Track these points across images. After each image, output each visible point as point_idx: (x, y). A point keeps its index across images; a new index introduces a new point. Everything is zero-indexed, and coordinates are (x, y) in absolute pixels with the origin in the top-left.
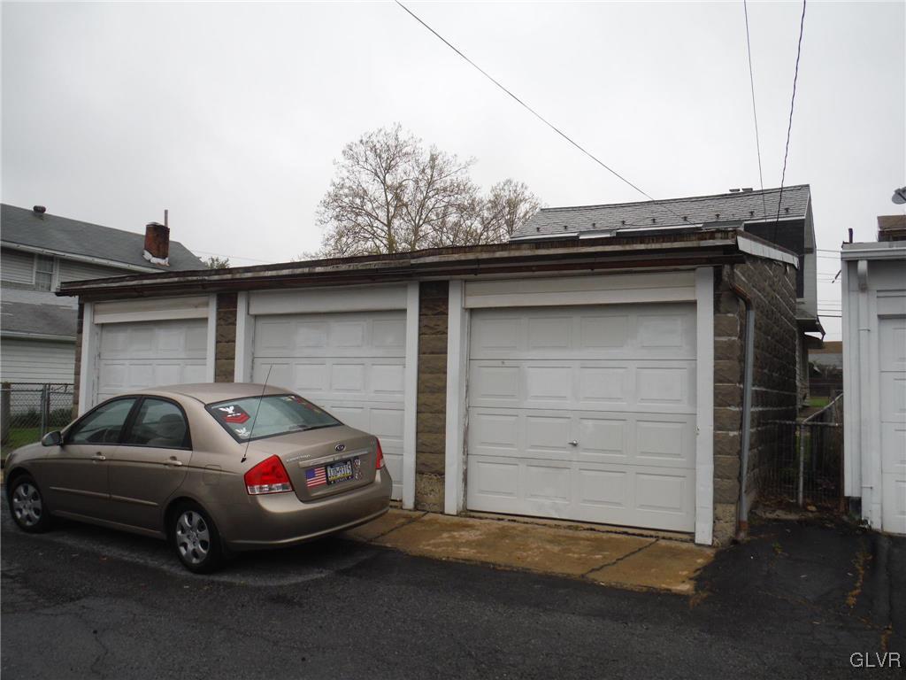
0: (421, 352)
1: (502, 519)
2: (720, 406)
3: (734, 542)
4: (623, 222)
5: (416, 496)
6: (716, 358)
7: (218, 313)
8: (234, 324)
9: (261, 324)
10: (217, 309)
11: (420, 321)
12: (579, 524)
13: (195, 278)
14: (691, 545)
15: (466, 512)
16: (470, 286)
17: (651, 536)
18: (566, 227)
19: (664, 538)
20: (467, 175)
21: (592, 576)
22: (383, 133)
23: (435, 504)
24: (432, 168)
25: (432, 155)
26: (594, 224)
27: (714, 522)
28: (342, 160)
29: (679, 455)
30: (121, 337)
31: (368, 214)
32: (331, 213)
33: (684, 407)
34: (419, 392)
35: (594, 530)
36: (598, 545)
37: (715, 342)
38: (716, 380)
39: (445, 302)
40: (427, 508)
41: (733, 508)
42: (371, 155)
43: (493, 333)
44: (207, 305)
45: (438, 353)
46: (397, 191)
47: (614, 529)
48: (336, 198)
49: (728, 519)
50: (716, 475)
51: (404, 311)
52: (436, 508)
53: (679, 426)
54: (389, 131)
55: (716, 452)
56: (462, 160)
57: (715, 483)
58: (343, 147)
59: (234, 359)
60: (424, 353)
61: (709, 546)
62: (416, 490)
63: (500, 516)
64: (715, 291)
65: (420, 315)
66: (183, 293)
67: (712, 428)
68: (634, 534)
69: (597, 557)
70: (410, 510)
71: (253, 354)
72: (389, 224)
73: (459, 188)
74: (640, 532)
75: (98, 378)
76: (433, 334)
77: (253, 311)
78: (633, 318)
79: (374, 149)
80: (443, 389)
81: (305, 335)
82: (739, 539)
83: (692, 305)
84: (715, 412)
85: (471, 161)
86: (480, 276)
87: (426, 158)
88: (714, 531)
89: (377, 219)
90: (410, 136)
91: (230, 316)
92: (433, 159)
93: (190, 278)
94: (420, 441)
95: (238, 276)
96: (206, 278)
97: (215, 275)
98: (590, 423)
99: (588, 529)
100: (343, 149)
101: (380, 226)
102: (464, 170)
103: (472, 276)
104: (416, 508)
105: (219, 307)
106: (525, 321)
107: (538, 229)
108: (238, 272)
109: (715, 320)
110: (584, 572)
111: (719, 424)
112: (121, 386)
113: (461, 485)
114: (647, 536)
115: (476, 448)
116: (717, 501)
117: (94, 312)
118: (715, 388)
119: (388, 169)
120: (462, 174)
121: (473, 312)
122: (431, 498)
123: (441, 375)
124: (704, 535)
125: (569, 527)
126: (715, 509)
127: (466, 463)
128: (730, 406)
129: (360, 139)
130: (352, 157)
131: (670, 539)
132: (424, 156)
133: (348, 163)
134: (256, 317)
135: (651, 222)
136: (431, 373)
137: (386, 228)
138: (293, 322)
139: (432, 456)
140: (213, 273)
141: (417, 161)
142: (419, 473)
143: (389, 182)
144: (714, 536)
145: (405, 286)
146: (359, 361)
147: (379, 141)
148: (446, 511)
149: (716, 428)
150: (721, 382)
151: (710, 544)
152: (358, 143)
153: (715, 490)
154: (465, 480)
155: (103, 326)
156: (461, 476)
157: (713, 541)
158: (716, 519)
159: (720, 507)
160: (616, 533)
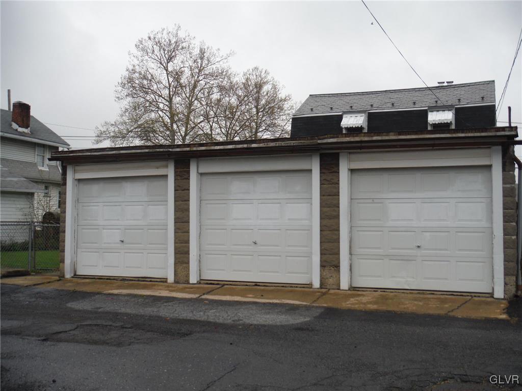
0: (322, 195)
1: (377, 291)
2: (507, 222)
3: (516, 296)
4: (372, 105)
5: (321, 281)
6: (504, 196)
7: (175, 172)
8: (188, 178)
9: (205, 178)
10: (175, 169)
11: (321, 176)
12: (424, 292)
13: (162, 150)
14: (492, 299)
15: (352, 288)
16: (353, 156)
17: (468, 296)
18: (331, 108)
19: (475, 296)
20: (227, 64)
21: (451, 314)
22: (165, 32)
23: (333, 284)
24: (202, 58)
25: (201, 50)
26: (351, 107)
27: (504, 286)
28: (134, 51)
29: (482, 251)
30: (95, 188)
31: (154, 93)
32: (125, 92)
33: (484, 224)
34: (321, 218)
35: (433, 294)
36: (443, 301)
37: (503, 188)
38: (504, 208)
39: (338, 165)
40: (328, 287)
41: (514, 278)
42: (156, 48)
43: (367, 183)
44: (167, 167)
45: (334, 195)
46: (177, 75)
47: (445, 293)
48: (131, 80)
49: (512, 284)
50: (505, 261)
51: (310, 171)
52: (334, 287)
53: (481, 234)
54: (170, 30)
55: (505, 248)
56: (224, 52)
57: (504, 265)
58: (136, 41)
59: (189, 201)
60: (324, 196)
61: (502, 299)
62: (321, 277)
63: (376, 289)
64: (502, 159)
65: (320, 173)
66: (148, 159)
67: (503, 234)
68: (457, 295)
69: (446, 306)
70: (318, 289)
71: (200, 197)
72: (170, 101)
73: (221, 74)
74: (461, 294)
75: (78, 215)
76: (328, 184)
77: (200, 171)
78: (452, 174)
79: (158, 43)
80: (338, 217)
81: (237, 186)
82: (519, 294)
83: (489, 167)
84: (504, 226)
85: (231, 54)
86: (362, 150)
87: (196, 52)
88: (504, 291)
89: (161, 96)
90: (187, 34)
91: (185, 174)
92: (202, 52)
93: (158, 150)
94: (323, 247)
95: (195, 149)
96: (170, 150)
97: (178, 148)
98: (428, 234)
99: (430, 294)
100: (136, 43)
101: (164, 101)
102: (225, 61)
103: (359, 151)
104: (321, 287)
105: (176, 168)
106: (386, 176)
107: (312, 109)
108: (195, 147)
109: (503, 175)
110: (446, 313)
111: (506, 232)
112: (97, 220)
113: (349, 272)
114: (465, 296)
115: (357, 250)
116: (506, 274)
117: (75, 172)
118: (504, 213)
119: (170, 59)
120: (224, 63)
121: (352, 171)
122: (331, 281)
123: (336, 209)
124: (499, 293)
125: (419, 293)
126: (505, 279)
127: (351, 259)
128: (512, 222)
129: (148, 35)
130: (143, 50)
131: (479, 297)
132: (196, 50)
133: (139, 54)
134: (202, 174)
135: (391, 106)
136: (329, 207)
137: (167, 103)
138: (229, 178)
139: (331, 256)
140: (175, 147)
141: (190, 53)
142: (323, 266)
143: (170, 69)
144: (505, 293)
145: (311, 156)
146: (278, 201)
147: (164, 38)
148: (341, 288)
149: (505, 234)
150: (507, 209)
151: (503, 297)
152: (147, 39)
153: (505, 269)
154: (351, 270)
155: (79, 180)
156: (349, 268)
157: (504, 297)
158: (506, 284)
159: (507, 278)
160: (447, 295)
